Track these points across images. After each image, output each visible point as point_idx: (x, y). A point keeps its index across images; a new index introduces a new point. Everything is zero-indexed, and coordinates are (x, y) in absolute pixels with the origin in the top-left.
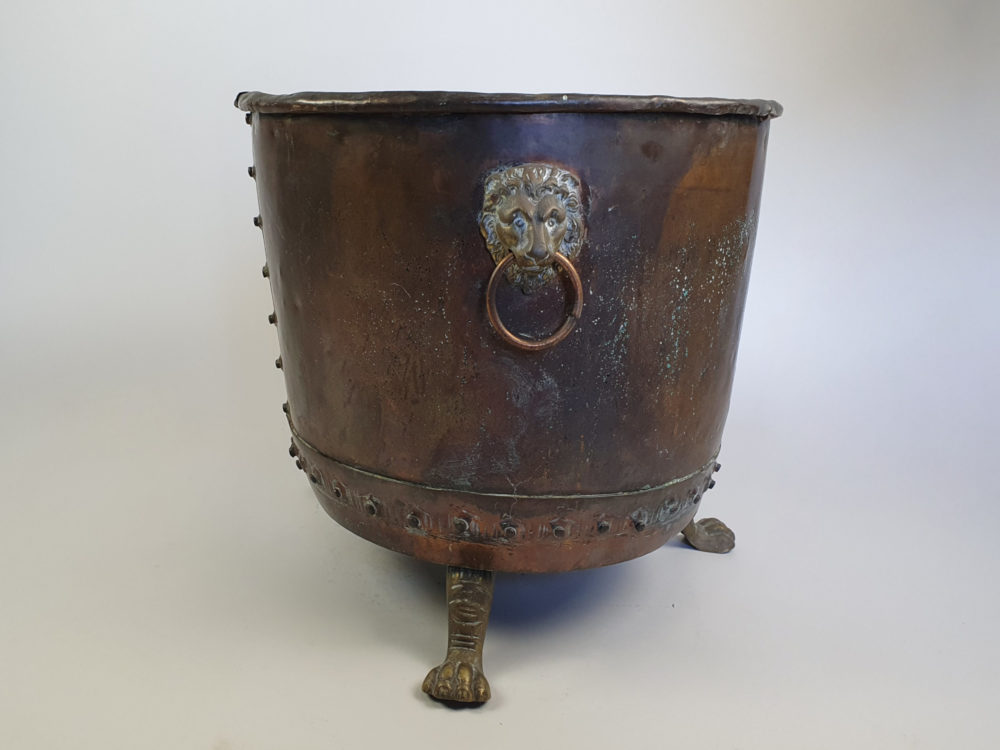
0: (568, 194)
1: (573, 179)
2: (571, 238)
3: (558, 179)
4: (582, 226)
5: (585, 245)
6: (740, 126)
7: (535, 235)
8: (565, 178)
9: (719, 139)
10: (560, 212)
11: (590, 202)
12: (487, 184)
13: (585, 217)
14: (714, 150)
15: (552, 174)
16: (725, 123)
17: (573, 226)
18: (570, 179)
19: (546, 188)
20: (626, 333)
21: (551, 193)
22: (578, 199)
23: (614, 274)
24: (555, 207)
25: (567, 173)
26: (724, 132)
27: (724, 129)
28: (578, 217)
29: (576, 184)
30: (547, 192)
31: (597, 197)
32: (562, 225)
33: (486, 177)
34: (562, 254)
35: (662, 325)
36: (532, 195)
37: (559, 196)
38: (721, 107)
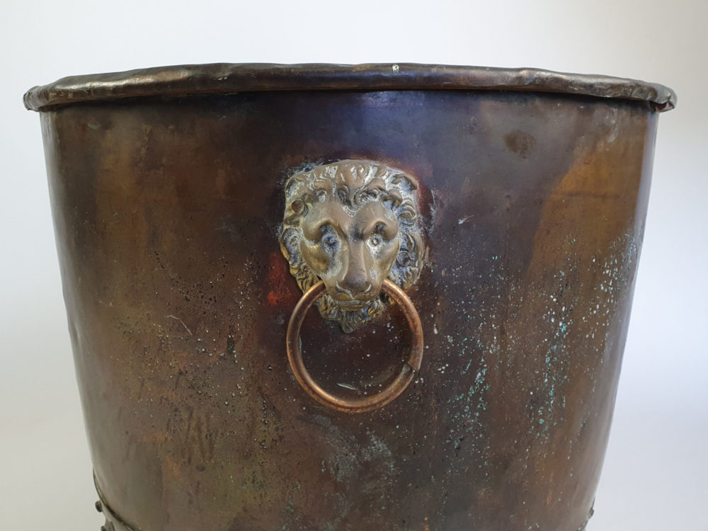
0: (400, 201)
1: (408, 181)
2: (406, 260)
3: (387, 181)
4: (421, 243)
5: (426, 270)
6: (632, 116)
7: (351, 258)
8: (396, 180)
9: (606, 130)
10: (389, 227)
11: (433, 212)
12: (288, 187)
13: (426, 232)
14: (601, 145)
15: (377, 174)
16: (615, 110)
17: (409, 243)
18: (404, 181)
19: (369, 193)
20: (485, 383)
21: (377, 200)
22: (415, 207)
23: (467, 306)
24: (380, 219)
25: (400, 172)
26: (614, 122)
27: (614, 118)
28: (416, 233)
29: (413, 187)
30: (371, 199)
31: (442, 205)
32: (391, 243)
33: (287, 178)
34: (394, 282)
35: (533, 370)
36: (347, 202)
37: (389, 203)
38: (613, 87)
